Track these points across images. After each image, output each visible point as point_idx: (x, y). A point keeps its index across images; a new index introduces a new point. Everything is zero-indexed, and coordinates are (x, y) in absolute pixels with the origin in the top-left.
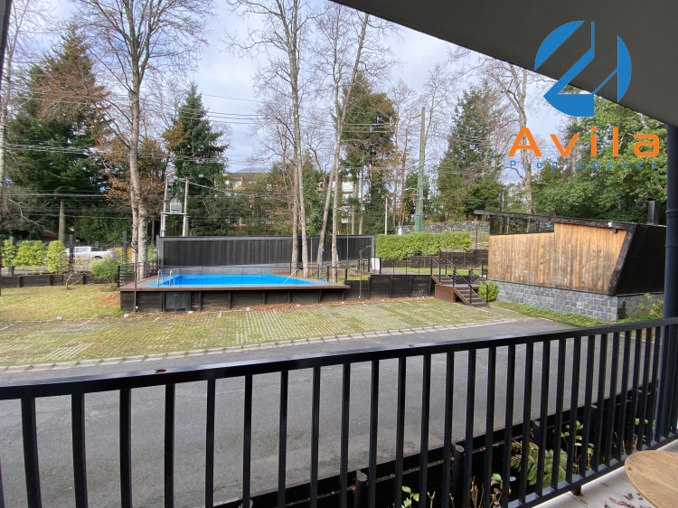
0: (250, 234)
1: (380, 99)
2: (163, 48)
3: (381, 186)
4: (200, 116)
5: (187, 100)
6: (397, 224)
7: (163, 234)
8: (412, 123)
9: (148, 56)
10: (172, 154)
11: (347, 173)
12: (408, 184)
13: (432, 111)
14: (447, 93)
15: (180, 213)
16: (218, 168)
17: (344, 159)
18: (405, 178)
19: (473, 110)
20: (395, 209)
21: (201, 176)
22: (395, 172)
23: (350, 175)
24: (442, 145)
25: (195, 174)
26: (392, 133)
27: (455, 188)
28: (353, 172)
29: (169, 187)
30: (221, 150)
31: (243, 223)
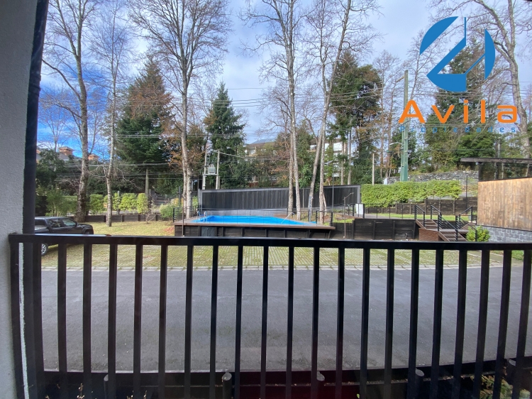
0: (261, 187)
1: (366, 70)
2: (201, 61)
3: (369, 143)
4: (227, 105)
5: (218, 95)
6: (384, 176)
7: (204, 188)
8: (397, 87)
9: (192, 68)
10: (210, 134)
11: (337, 136)
12: (394, 140)
13: (417, 73)
14: (433, 55)
15: (214, 174)
16: (238, 141)
17: (334, 123)
18: (392, 135)
19: (462, 66)
20: (382, 162)
21: (228, 148)
22: (381, 130)
23: (339, 137)
24: (428, 102)
25: (224, 147)
26: (378, 97)
27: (444, 140)
28: (342, 134)
29: (208, 156)
30: (241, 128)
31: (256, 180)
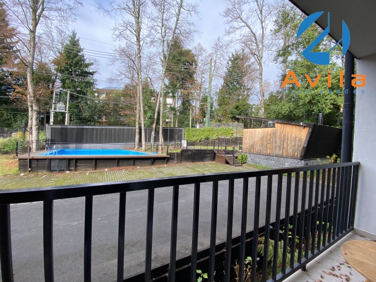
0: (110, 125)
1: (188, 53)
2: (54, 5)
3: (188, 101)
4: (79, 52)
5: (70, 41)
6: (196, 123)
7: (52, 124)
8: (205, 68)
9: (43, 10)
10: (59, 74)
11: (169, 93)
12: (202, 101)
13: (215, 62)
14: (224, 53)
15: (63, 111)
16: (90, 84)
17: (167, 84)
18: (201, 98)
19: (237, 64)
20: (195, 114)
21: (78, 89)
22: (195, 94)
23: (171, 94)
24: (220, 81)
25: (75, 87)
26: (194, 72)
27: (226, 104)
28: (173, 93)
29: (56, 94)
30: (92, 74)
31: (106, 119)
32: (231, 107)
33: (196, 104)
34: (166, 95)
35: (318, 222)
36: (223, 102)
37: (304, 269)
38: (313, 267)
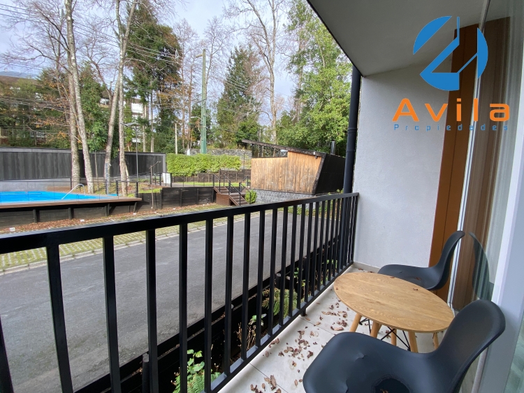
12: (194, 114)
18: (192, 109)
19: (241, 64)
20: (184, 134)
22: (182, 101)
23: (138, 97)
24: (220, 87)
26: (179, 66)
28: (142, 96)
32: (235, 128)
33: (184, 117)
34: (130, 98)
35: (328, 261)
36: (225, 118)
37: (304, 314)
38: (314, 309)
